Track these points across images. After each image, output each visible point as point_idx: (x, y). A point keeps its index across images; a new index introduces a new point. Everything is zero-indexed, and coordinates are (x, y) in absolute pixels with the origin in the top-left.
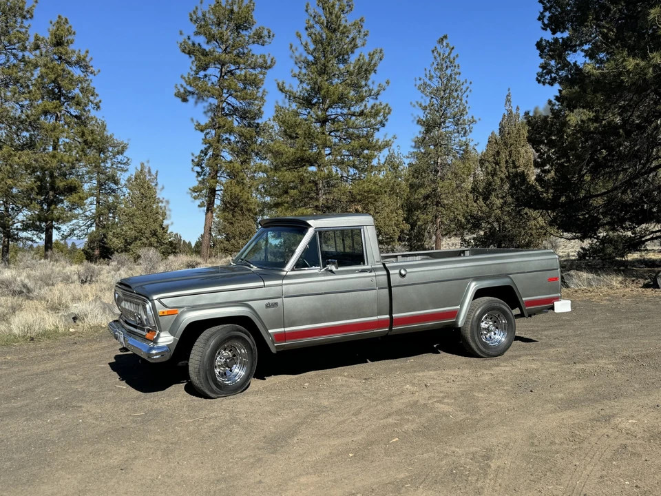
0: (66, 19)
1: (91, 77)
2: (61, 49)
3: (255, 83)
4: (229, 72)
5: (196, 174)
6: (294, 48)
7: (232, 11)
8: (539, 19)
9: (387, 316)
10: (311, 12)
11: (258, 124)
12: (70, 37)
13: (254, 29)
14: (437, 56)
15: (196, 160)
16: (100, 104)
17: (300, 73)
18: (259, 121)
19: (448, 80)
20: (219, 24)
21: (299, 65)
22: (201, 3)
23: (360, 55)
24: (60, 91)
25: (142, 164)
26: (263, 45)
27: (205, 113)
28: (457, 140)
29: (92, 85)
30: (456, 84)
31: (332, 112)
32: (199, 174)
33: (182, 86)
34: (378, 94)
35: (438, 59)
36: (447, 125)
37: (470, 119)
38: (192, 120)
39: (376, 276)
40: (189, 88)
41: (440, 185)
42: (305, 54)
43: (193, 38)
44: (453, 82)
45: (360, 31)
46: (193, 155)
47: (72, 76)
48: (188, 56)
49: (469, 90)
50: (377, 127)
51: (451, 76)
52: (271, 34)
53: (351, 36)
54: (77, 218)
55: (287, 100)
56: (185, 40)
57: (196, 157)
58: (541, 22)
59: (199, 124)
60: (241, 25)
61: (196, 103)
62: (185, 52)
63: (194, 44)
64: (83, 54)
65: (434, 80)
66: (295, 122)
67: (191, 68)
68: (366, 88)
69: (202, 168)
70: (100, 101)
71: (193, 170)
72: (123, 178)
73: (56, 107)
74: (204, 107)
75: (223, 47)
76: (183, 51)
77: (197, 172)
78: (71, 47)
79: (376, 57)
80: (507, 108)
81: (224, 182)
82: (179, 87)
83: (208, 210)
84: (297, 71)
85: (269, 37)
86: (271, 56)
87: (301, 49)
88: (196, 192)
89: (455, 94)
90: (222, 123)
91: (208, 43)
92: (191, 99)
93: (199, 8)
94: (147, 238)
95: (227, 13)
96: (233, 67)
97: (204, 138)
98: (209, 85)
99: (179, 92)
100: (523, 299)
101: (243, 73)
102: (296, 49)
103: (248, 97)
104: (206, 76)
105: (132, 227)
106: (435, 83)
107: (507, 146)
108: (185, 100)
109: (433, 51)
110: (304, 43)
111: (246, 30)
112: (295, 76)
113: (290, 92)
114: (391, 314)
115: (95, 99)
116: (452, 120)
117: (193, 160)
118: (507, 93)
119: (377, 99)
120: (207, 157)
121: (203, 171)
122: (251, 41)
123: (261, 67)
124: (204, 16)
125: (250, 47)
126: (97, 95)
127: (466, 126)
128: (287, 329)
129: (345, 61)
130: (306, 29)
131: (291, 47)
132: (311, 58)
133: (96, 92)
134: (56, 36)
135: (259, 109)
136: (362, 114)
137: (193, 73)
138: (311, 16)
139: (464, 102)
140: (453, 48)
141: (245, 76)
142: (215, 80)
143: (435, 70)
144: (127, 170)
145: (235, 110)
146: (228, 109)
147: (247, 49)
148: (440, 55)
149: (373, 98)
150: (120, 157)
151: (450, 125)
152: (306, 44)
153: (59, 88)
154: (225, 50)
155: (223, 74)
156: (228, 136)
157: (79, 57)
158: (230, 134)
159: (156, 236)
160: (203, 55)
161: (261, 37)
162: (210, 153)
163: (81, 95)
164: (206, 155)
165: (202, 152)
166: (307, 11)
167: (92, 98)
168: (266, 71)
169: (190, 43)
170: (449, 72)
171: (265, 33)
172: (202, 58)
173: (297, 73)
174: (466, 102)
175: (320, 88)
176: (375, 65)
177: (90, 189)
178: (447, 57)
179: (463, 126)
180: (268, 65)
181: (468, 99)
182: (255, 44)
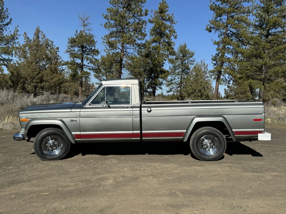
0: (165, 2)
1: (174, 25)
2: (162, 14)
4: (231, 16)
5: (213, 65)
9: (139, 132)
12: (167, 9)
15: (213, 58)
16: (177, 36)
24: (161, 32)
25: (201, 61)
26: (249, 2)
27: (219, 36)
29: (174, 28)
31: (273, 31)
32: (215, 64)
33: (209, 25)
38: (212, 40)
39: (133, 110)
40: (212, 26)
43: (215, 3)
46: (212, 56)
47: (165, 25)
48: (213, 11)
54: (172, 84)
56: (212, 4)
57: (213, 57)
59: (216, 42)
61: (215, 32)
62: (212, 10)
63: (216, 5)
64: (171, 15)
67: (213, 17)
69: (216, 61)
70: (177, 35)
71: (212, 63)
72: (192, 67)
73: (158, 39)
74: (218, 34)
75: (229, 5)
76: (211, 9)
77: (214, 64)
78: (167, 13)
81: (225, 68)
82: (208, 25)
83: (217, 81)
88: (212, 73)
91: (222, 4)
92: (213, 31)
94: (197, 93)
97: (217, 48)
98: (221, 23)
99: (207, 28)
100: (233, 130)
103: (238, 27)
104: (220, 19)
105: (190, 88)
108: (210, 31)
112: (254, 15)
114: (141, 131)
115: (175, 34)
117: (212, 58)
120: (219, 57)
121: (217, 63)
123: (247, 12)
125: (242, 4)
126: (176, 33)
128: (82, 133)
129: (281, 4)
133: (176, 31)
134: (160, 9)
137: (214, 19)
141: (238, 18)
142: (224, 21)
144: (194, 64)
145: (233, 34)
146: (230, 33)
150: (191, 59)
153: (161, 31)
155: (228, 18)
156: (229, 46)
157: (169, 17)
158: (230, 46)
159: (201, 92)
162: (220, 55)
163: (169, 33)
164: (218, 55)
165: (216, 54)
167: (173, 34)
168: (249, 14)
169: (214, 5)
172: (218, 11)
177: (178, 72)
180: (250, 11)
182: (245, 2)
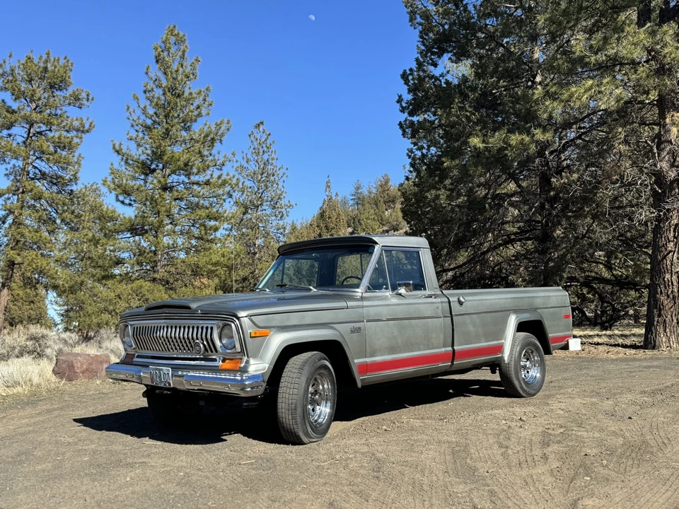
3: (69, 147)
4: (38, 133)
6: (131, 110)
7: (46, 69)
8: (398, 102)
9: (450, 349)
10: (152, 74)
11: (72, 190)
13: (70, 90)
14: (254, 140)
17: (137, 136)
18: (74, 188)
19: (265, 164)
20: (30, 81)
21: (137, 128)
22: (10, 56)
23: (206, 124)
26: (81, 108)
27: (7, 175)
28: (274, 223)
30: (273, 169)
34: (223, 165)
35: (255, 143)
36: (264, 207)
37: (287, 203)
39: (441, 302)
41: (259, 267)
42: (143, 117)
44: (270, 167)
45: (205, 100)
49: (285, 175)
50: (224, 197)
51: (268, 160)
52: (90, 98)
53: (195, 105)
55: (123, 163)
58: (399, 105)
60: (56, 85)
65: (251, 163)
66: (133, 187)
68: (210, 158)
74: (6, 169)
75: (34, 105)
79: (223, 128)
80: (327, 194)
83: (5, 285)
84: (134, 134)
85: (88, 100)
86: (90, 120)
87: (139, 112)
89: (272, 178)
90: (29, 188)
91: (16, 99)
93: (7, 62)
95: (41, 69)
96: (44, 128)
98: (14, 145)
100: (550, 335)
101: (57, 134)
102: (134, 112)
103: (62, 160)
104: (10, 135)
106: (252, 167)
107: (328, 230)
109: (250, 136)
110: (142, 106)
111: (61, 90)
112: (132, 139)
113: (128, 155)
116: (268, 203)
118: (327, 180)
119: (221, 170)
120: (7, 225)
122: (67, 102)
123: (77, 130)
124: (12, 70)
125: (64, 108)
127: (283, 210)
128: (369, 360)
129: (187, 129)
130: (145, 92)
131: (128, 108)
132: (149, 122)
135: (74, 175)
136: (207, 183)
138: (152, 79)
139: (280, 187)
140: (269, 134)
141: (59, 138)
142: (20, 140)
143: (252, 153)
145: (42, 175)
146: (34, 173)
147: (61, 110)
148: (257, 140)
149: (218, 169)
151: (267, 209)
152: (145, 107)
154: (35, 109)
155: (31, 135)
160: (8, 111)
161: (79, 99)
162: (10, 220)
166: (147, 73)
168: (83, 134)
170: (266, 157)
171: (84, 95)
172: (8, 115)
173: (134, 136)
174: (283, 187)
175: (163, 153)
176: (222, 135)
178: (263, 142)
179: (280, 210)
180: (86, 129)
181: (284, 185)
182: (71, 106)
